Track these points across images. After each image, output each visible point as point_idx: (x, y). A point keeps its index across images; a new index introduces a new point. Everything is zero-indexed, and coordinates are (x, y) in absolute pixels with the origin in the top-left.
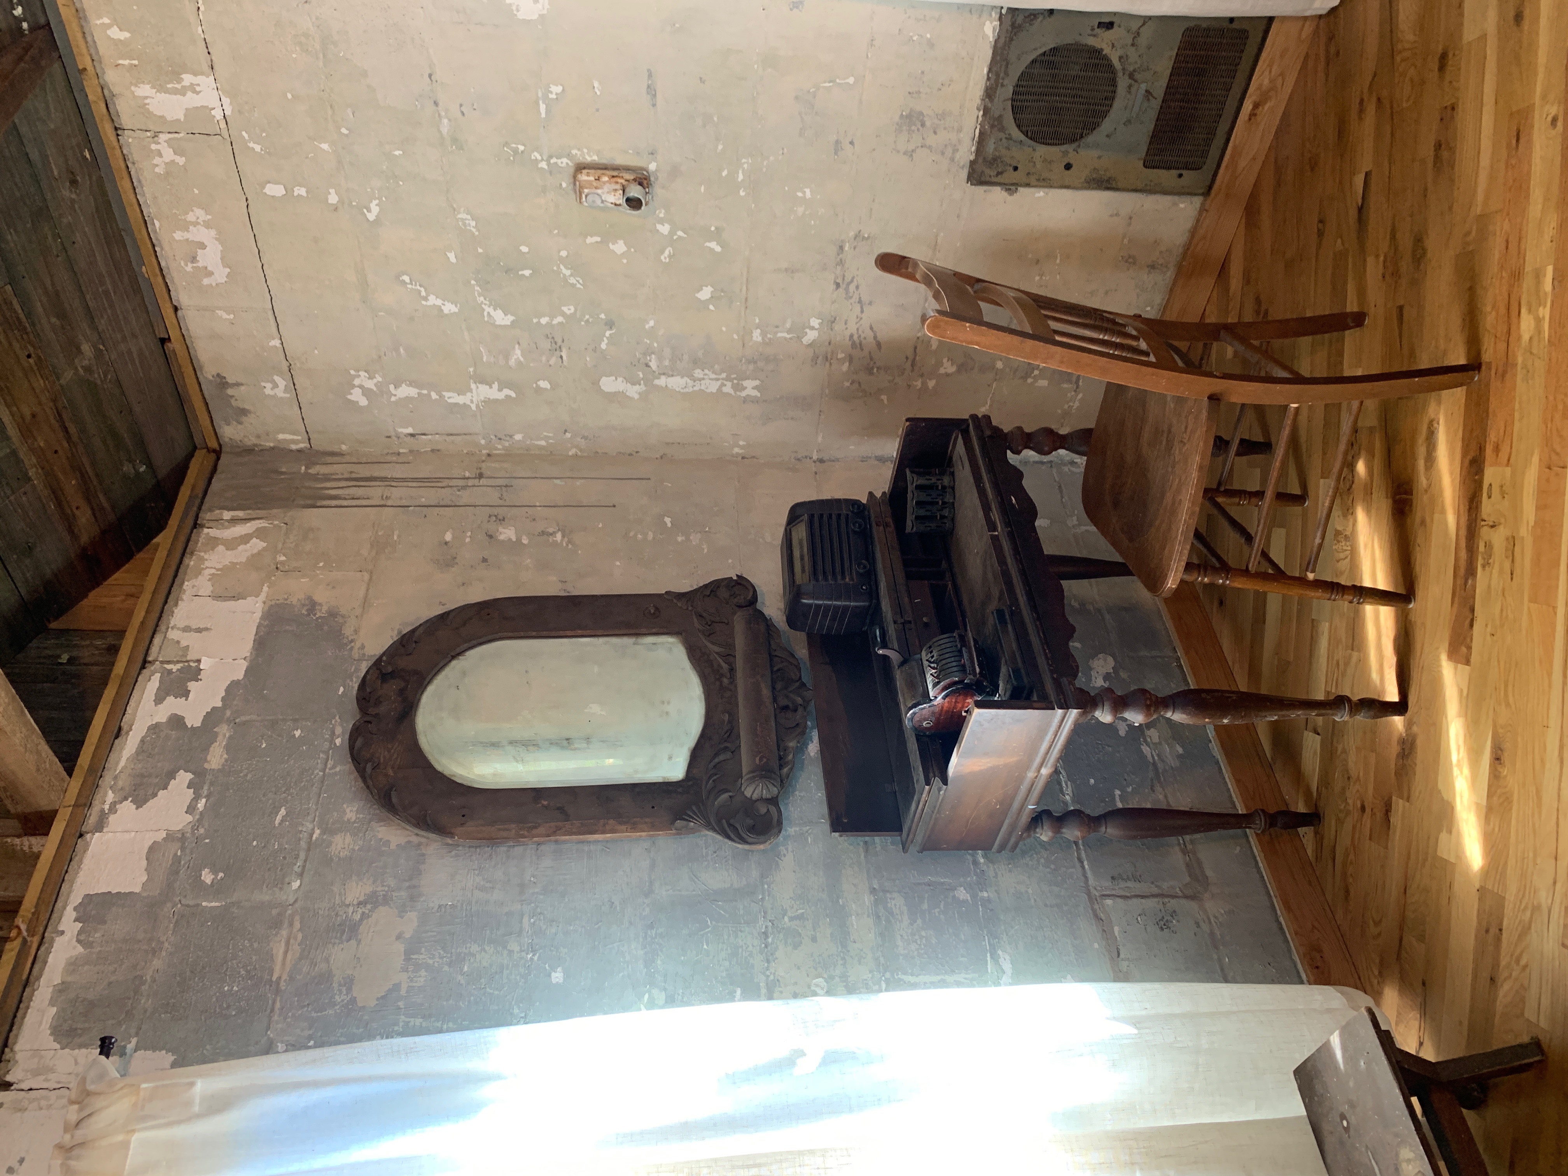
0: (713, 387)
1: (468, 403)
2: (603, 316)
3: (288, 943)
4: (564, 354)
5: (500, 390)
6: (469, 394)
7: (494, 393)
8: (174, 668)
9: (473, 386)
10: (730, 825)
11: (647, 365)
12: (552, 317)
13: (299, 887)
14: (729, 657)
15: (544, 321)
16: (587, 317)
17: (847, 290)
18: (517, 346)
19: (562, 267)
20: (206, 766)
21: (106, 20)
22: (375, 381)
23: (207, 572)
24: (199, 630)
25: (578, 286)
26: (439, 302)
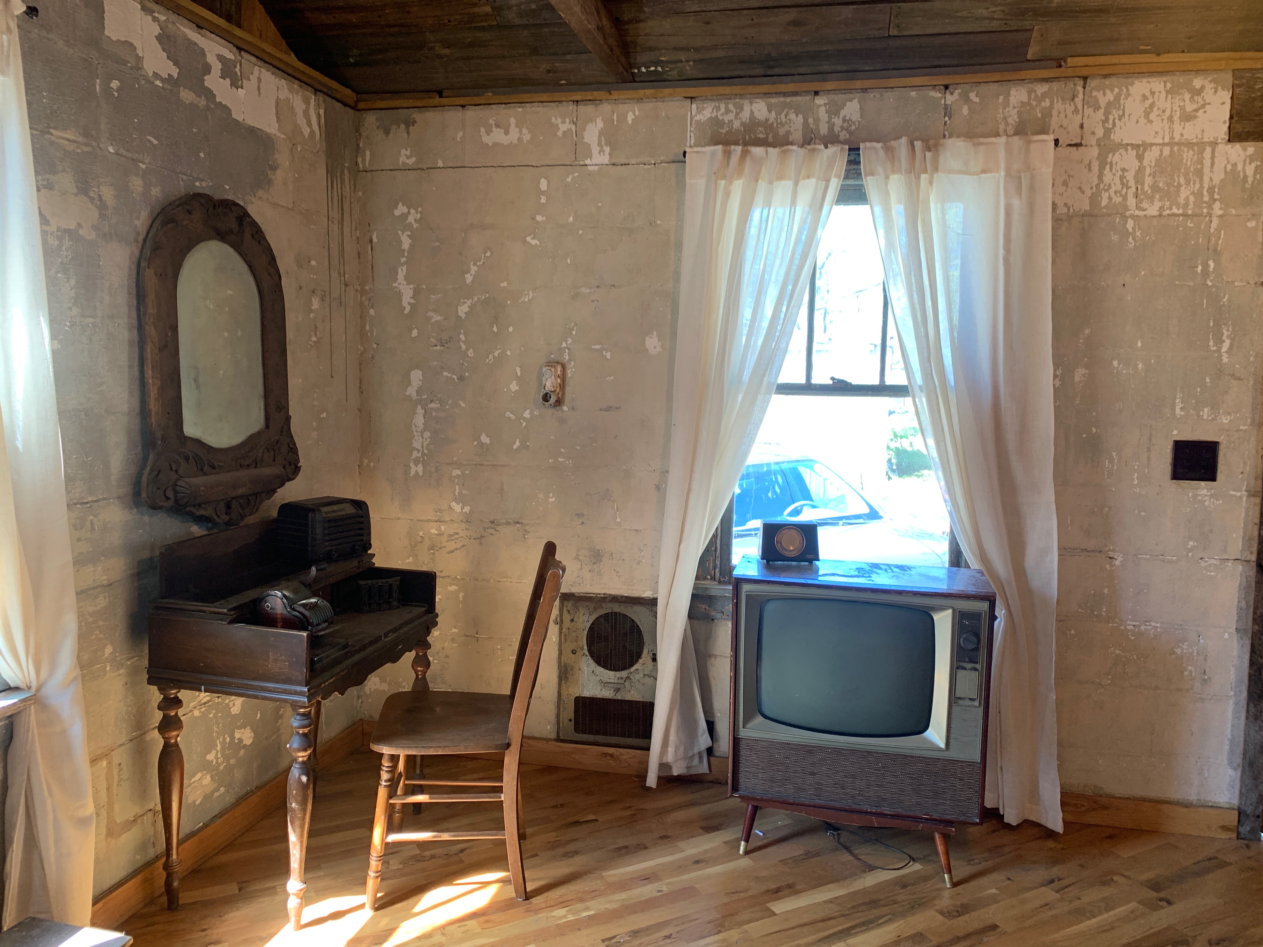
0: (416, 444)
1: (398, 282)
2: (467, 374)
3: (74, 141)
4: (438, 348)
5: (409, 303)
6: (405, 283)
7: (407, 299)
9: (412, 286)
10: (158, 470)
11: (431, 402)
12: (465, 342)
13: (109, 152)
14: (256, 464)
15: (462, 337)
16: (466, 365)
17: (491, 528)
18: (443, 318)
19: (500, 351)
20: (181, 88)
21: (637, 113)
22: (414, 223)
23: (291, 96)
24: (259, 89)
25: (487, 360)
26: (473, 272)
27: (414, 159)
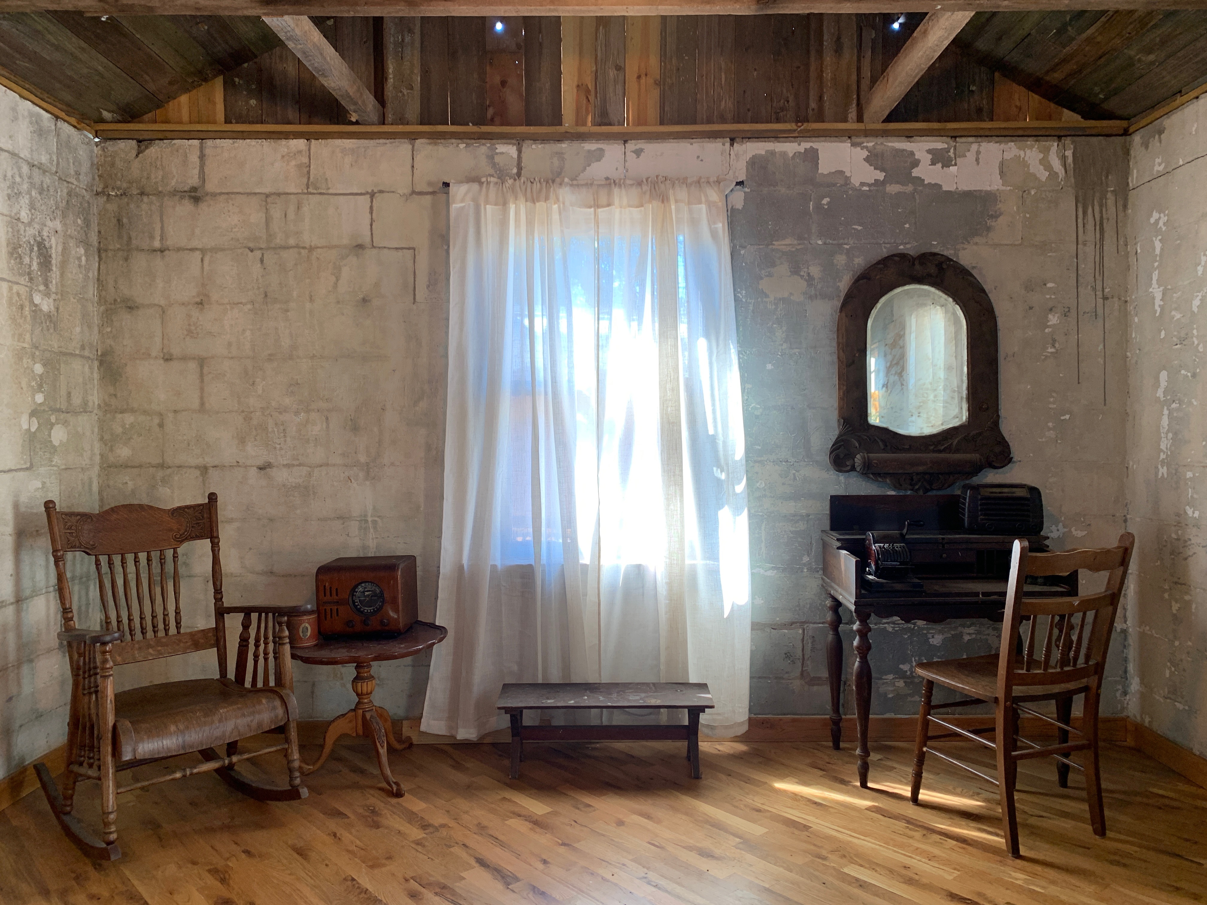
0: (1163, 446)
1: (1153, 286)
2: (1198, 370)
3: (790, 245)
4: (1178, 346)
5: (1160, 306)
6: (1157, 286)
7: (1158, 302)
8: (951, 154)
9: (1162, 288)
10: (840, 446)
11: (1174, 401)
12: (1197, 337)
13: (819, 244)
14: (948, 450)
15: (1195, 332)
16: (1197, 360)
18: (1182, 315)
20: (888, 185)
22: (1162, 226)
23: (1022, 153)
24: (977, 160)
26: (1203, 263)
27: (1163, 165)
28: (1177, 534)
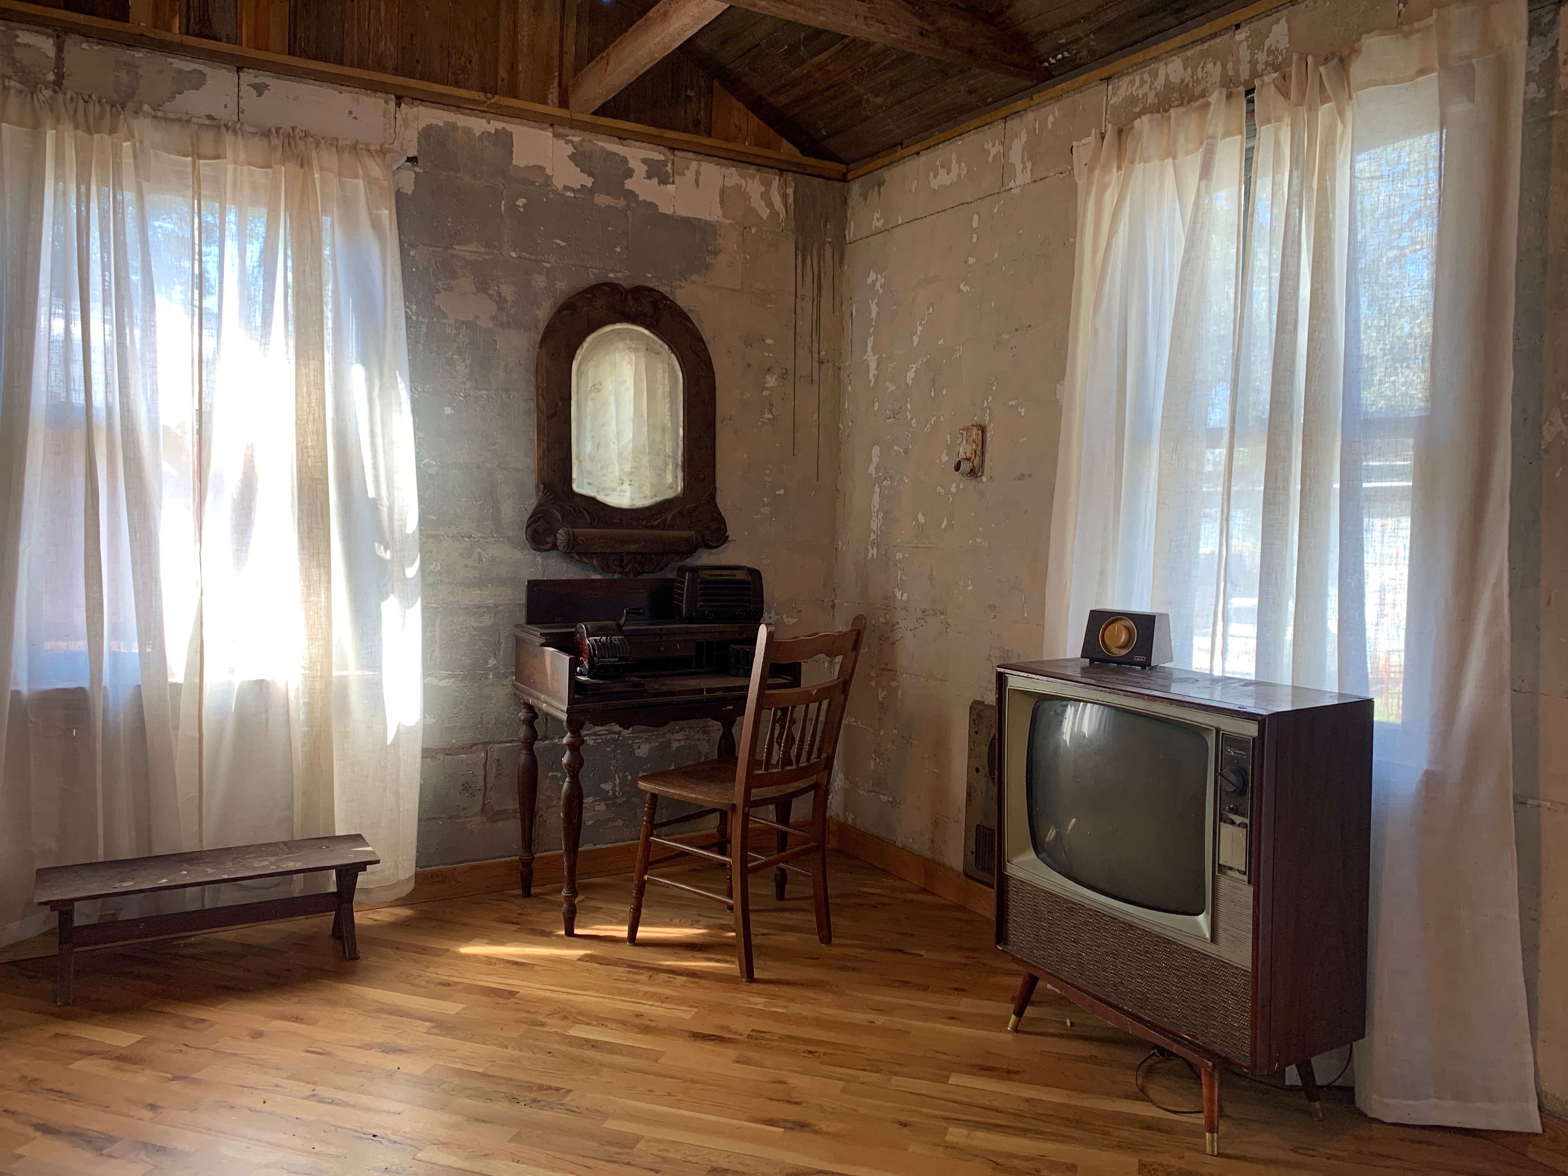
1: (868, 353)
2: (910, 446)
3: (476, 252)
4: (891, 420)
5: (874, 375)
6: (872, 354)
7: (873, 372)
8: (669, 168)
9: (876, 357)
10: (539, 518)
11: (885, 478)
12: (910, 411)
13: (512, 257)
14: (663, 525)
15: (909, 406)
16: (910, 436)
18: (896, 387)
19: (935, 418)
20: (596, 195)
21: (1056, 114)
22: (880, 289)
23: (743, 182)
24: (697, 181)
25: (926, 429)
26: (919, 333)
27: (882, 221)
28: (885, 619)
